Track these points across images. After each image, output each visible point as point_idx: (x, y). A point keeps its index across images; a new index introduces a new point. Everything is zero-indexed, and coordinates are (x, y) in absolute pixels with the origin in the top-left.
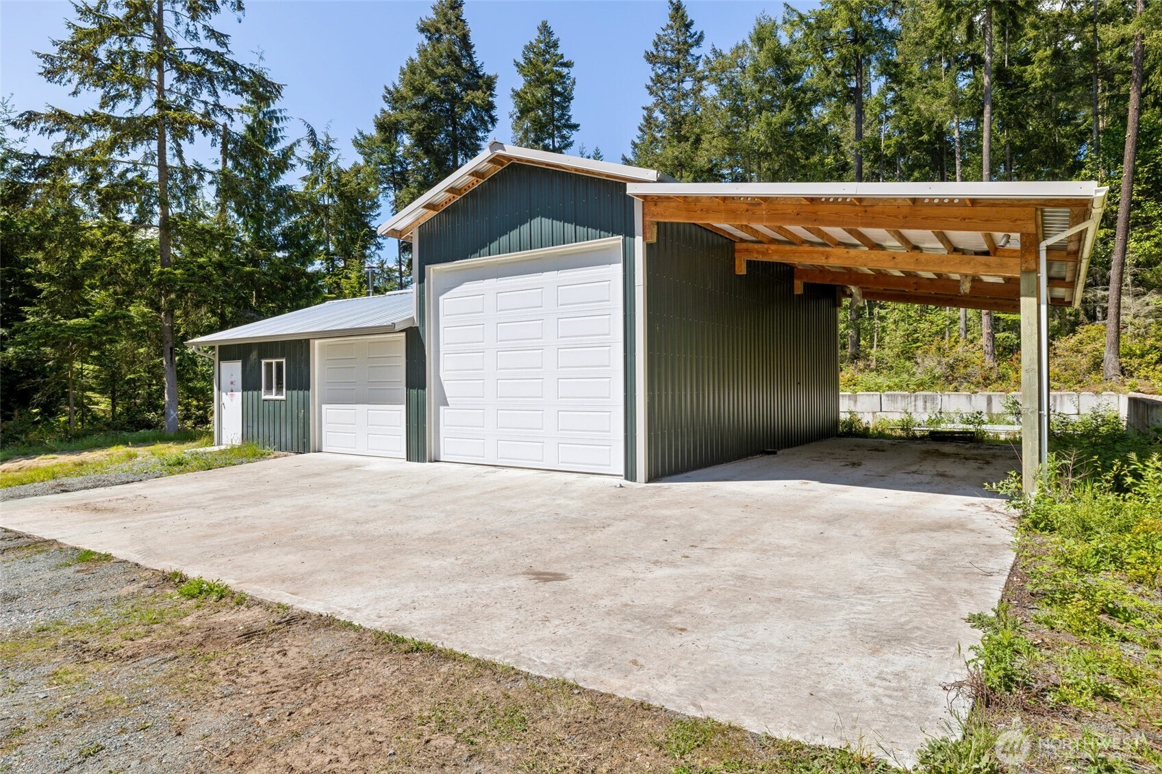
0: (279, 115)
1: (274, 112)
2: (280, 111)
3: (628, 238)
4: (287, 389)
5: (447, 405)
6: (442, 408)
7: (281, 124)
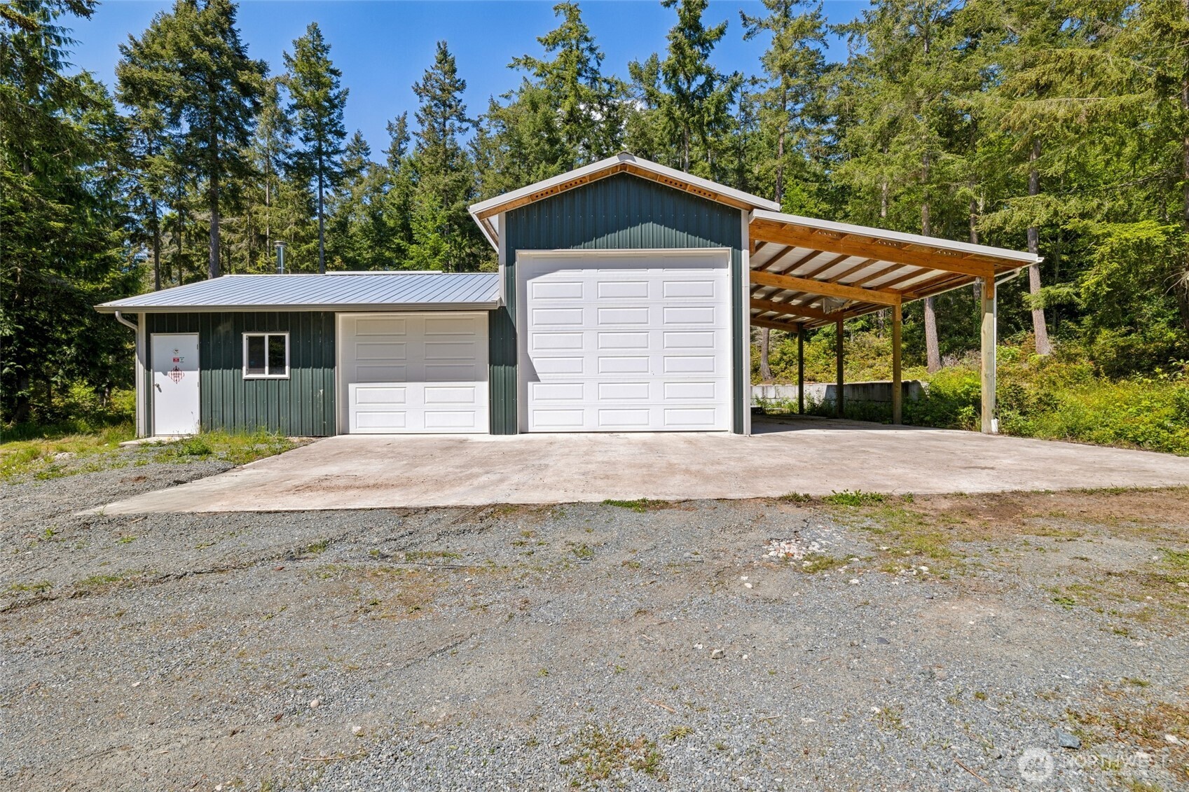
0: (60, 34)
1: (52, 28)
2: (63, 30)
3: (736, 250)
4: (291, 367)
5: (538, 380)
6: (530, 384)
7: (64, 47)
